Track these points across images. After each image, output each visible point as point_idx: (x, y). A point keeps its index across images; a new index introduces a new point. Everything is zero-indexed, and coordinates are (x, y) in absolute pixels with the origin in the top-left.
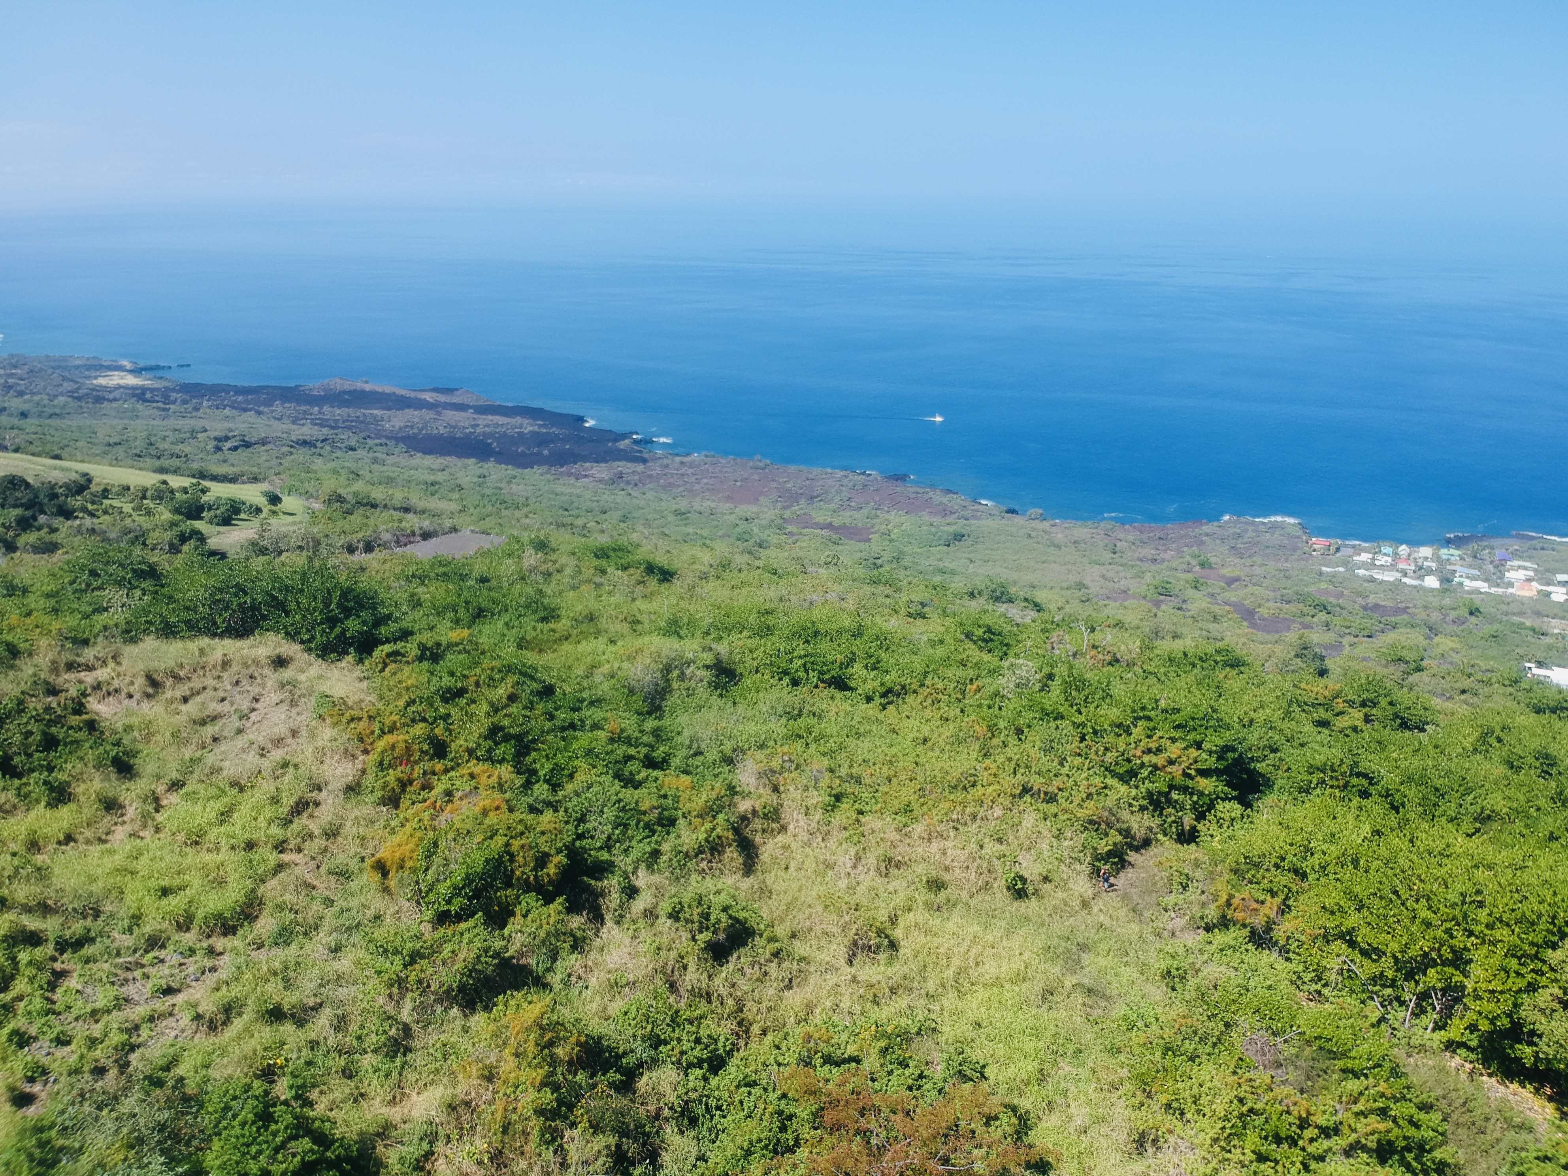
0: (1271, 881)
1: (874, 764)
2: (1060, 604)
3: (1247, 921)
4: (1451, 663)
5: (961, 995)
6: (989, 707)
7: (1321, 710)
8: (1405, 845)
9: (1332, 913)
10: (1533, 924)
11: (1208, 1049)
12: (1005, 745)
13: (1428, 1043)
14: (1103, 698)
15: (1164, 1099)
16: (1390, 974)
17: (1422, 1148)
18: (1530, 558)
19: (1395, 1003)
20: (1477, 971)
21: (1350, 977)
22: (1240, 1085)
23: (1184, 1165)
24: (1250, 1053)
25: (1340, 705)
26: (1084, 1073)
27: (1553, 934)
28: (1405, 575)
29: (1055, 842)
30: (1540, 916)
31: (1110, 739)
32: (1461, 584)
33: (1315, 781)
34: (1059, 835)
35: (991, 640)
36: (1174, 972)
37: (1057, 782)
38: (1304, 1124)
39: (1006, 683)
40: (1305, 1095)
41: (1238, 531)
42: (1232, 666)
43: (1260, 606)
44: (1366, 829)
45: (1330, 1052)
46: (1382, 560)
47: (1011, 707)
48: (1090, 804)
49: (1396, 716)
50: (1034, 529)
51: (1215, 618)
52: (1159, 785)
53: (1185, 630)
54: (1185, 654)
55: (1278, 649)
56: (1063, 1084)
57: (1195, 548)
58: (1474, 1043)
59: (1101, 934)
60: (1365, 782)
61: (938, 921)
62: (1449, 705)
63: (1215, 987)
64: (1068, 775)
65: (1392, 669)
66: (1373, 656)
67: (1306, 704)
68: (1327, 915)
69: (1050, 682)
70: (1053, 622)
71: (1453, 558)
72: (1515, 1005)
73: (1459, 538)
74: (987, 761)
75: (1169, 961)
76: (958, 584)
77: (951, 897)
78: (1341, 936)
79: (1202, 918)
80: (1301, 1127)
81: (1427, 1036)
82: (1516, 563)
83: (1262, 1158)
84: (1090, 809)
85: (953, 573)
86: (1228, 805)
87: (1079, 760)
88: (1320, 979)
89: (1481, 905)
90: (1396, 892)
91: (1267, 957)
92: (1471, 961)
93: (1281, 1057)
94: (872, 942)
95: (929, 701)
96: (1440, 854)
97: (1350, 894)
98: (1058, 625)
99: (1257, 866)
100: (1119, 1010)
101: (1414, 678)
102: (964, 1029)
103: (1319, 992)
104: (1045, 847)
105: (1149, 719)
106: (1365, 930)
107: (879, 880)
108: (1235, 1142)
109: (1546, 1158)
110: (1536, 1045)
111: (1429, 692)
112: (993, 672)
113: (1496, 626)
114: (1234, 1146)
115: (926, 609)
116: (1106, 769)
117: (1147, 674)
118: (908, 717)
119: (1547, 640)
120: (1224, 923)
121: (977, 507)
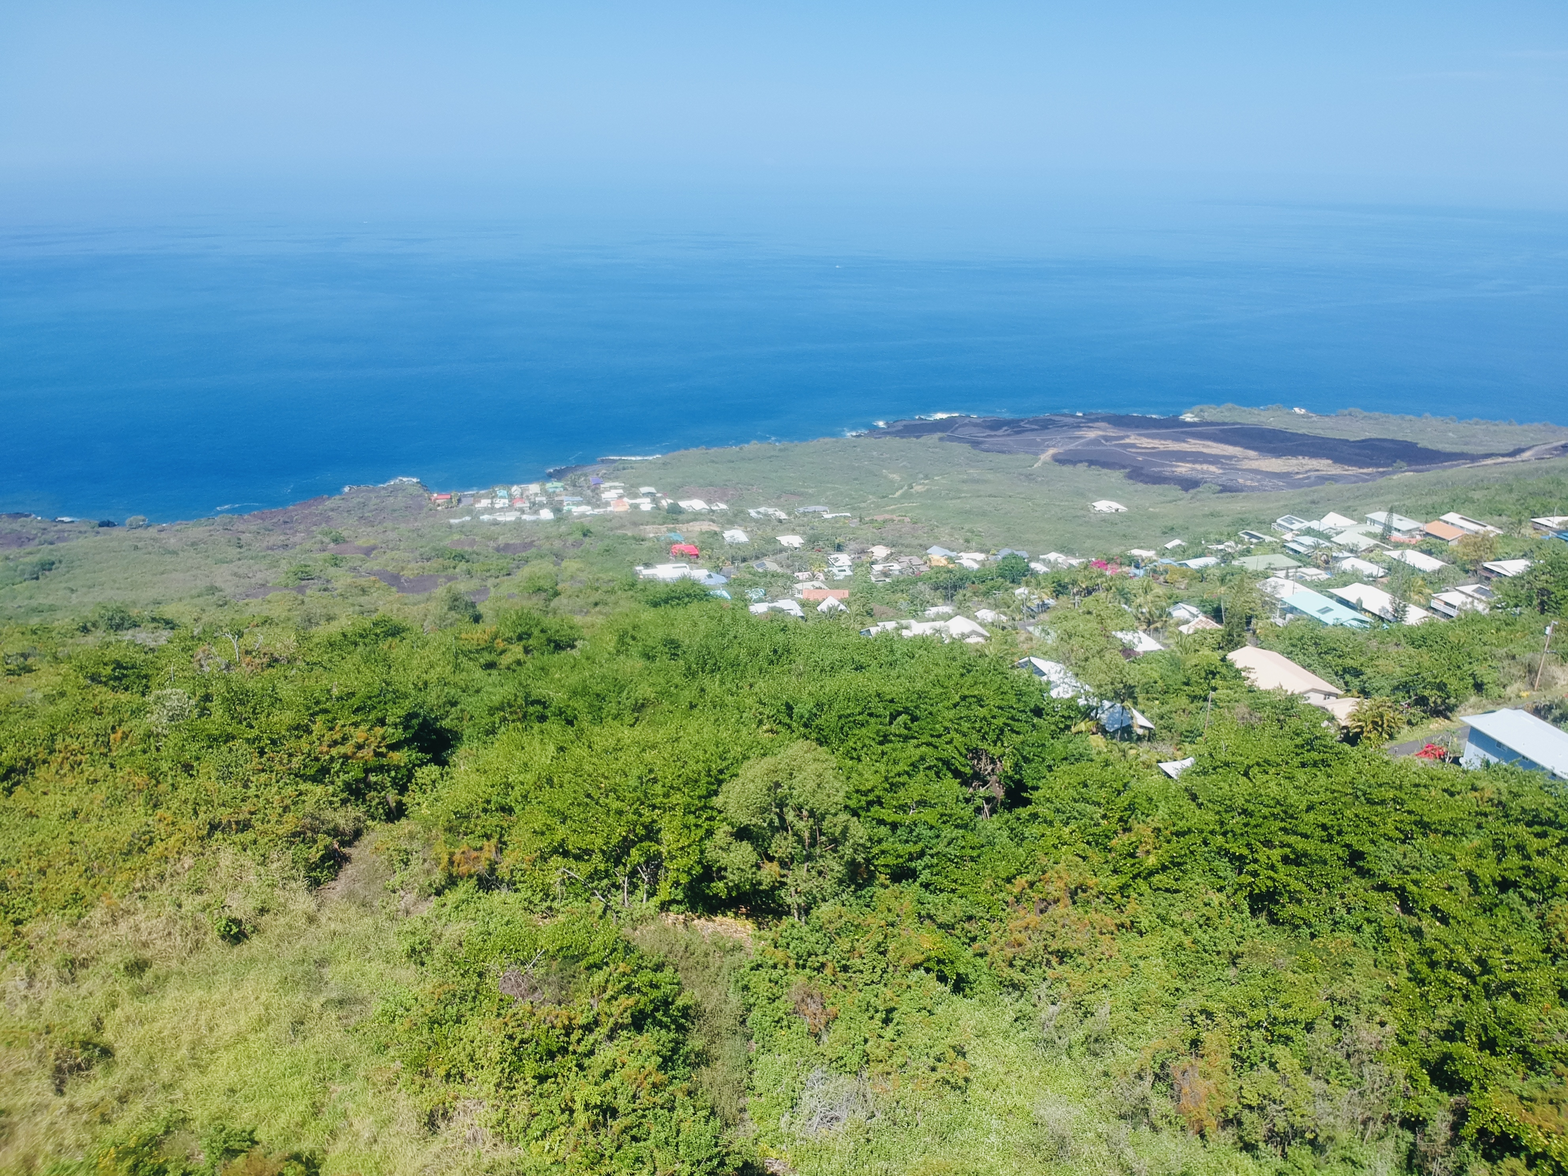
0: (484, 826)
1: (18, 861)
2: (195, 615)
3: (472, 871)
4: (580, 582)
5: (203, 1069)
6: (145, 752)
7: (486, 654)
8: (584, 752)
9: (543, 834)
10: (696, 781)
11: (469, 1005)
12: (174, 787)
13: (647, 912)
14: (272, 705)
15: (442, 1072)
16: (602, 867)
17: (666, 1003)
18: (616, 478)
19: (613, 890)
20: (666, 836)
21: (572, 883)
22: (506, 1024)
23: (477, 1122)
24: (507, 991)
25: (500, 644)
26: (357, 1085)
27: (713, 784)
28: (523, 511)
29: (262, 870)
30: (699, 774)
31: (290, 744)
32: (570, 511)
33: (497, 721)
34: (264, 861)
35: (125, 676)
36: (419, 948)
37: (247, 807)
38: (568, 1030)
39: (156, 720)
40: (563, 1005)
41: (362, 500)
42: (393, 635)
43: (403, 569)
44: (551, 749)
45: (573, 957)
46: (500, 503)
47: (171, 744)
48: (289, 817)
49: (549, 641)
50: (140, 539)
51: (364, 591)
52: (355, 773)
53: (337, 610)
54: (345, 636)
55: (432, 606)
56: (340, 1107)
57: (324, 525)
58: (680, 897)
59: (337, 942)
60: (539, 708)
61: (152, 1005)
62: (588, 619)
63: (460, 944)
64: (257, 796)
65: (535, 599)
66: (516, 591)
67: (470, 652)
68: (539, 837)
69: (208, 704)
70: (193, 637)
71: (558, 490)
72: (702, 852)
73: (558, 471)
74: (159, 812)
75: (411, 940)
76: (63, 621)
77: (159, 973)
78: (555, 851)
79: (430, 885)
80: (567, 1035)
81: (644, 907)
82: (607, 485)
83: (542, 1079)
84: (290, 823)
85: (52, 609)
86: (425, 769)
87: (264, 777)
88: (548, 896)
89: (655, 781)
90: (589, 796)
91: (499, 896)
92: (660, 829)
93: (534, 981)
94: (79, 1059)
95: (67, 767)
96: (615, 749)
97: (552, 812)
98: (200, 639)
99: (467, 817)
100: (376, 1007)
101: (555, 603)
102: (218, 1103)
103: (550, 908)
104: (252, 877)
105: (325, 711)
106: (573, 838)
107: (65, 990)
108: (517, 1076)
109: (758, 967)
110: (725, 878)
111: (570, 612)
112: (135, 713)
113: (607, 542)
114: (517, 1081)
115: (30, 661)
116: (296, 775)
117: (311, 665)
118: (45, 793)
119: (646, 544)
120: (452, 881)
121: (60, 527)
